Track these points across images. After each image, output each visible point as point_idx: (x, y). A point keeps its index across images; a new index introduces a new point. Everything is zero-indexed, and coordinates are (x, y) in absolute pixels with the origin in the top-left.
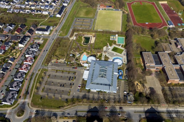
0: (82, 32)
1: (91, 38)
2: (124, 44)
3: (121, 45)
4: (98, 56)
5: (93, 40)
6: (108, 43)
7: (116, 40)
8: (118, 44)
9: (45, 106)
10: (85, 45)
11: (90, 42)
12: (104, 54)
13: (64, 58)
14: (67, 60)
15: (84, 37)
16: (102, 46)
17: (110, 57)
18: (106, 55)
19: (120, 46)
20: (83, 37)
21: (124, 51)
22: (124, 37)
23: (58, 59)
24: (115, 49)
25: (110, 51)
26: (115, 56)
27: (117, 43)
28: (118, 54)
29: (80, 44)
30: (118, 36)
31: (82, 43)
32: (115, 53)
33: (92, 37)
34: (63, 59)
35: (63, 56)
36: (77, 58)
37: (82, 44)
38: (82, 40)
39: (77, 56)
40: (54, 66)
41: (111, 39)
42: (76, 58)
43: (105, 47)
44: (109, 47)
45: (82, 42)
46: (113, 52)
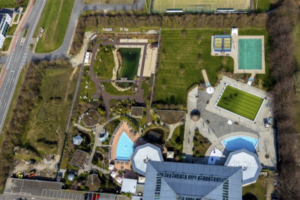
0: (110, 30)
1: (142, 53)
2: (263, 71)
3: (252, 77)
4: (170, 136)
5: (148, 66)
6: (204, 72)
7: (234, 54)
8: (241, 71)
10: (122, 85)
11: (139, 74)
12: (191, 124)
13: (55, 152)
14: (64, 164)
15: (120, 50)
16: (185, 87)
17: (212, 138)
18: (197, 130)
19: (249, 83)
20: (115, 52)
21: (265, 102)
22: (262, 37)
23: (33, 161)
24: (230, 100)
25: (212, 107)
26: (229, 130)
27: (237, 70)
28: (243, 120)
29: (107, 85)
30: (240, 33)
31: (114, 78)
32: (231, 117)
33: (145, 44)
34: (53, 158)
35: (51, 143)
36: (98, 148)
37: (114, 84)
38: (114, 65)
39: (98, 142)
40: (24, 191)
41: (213, 53)
42: (94, 150)
43: (194, 91)
44: (210, 90)
45: (114, 73)
46: (224, 113)
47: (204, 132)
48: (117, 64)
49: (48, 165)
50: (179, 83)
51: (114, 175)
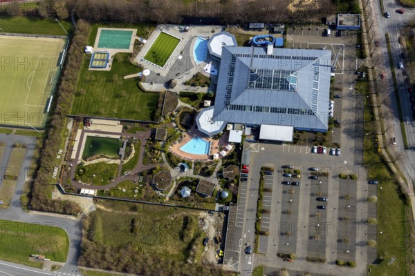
0: (56, 170)
2: (135, 31)
3: (139, 39)
4: (189, 106)
5: (110, 128)
6: (126, 77)
7: (112, 52)
8: (132, 47)
9: (404, 243)
10: (128, 154)
11: (118, 137)
12: (179, 88)
13: (196, 217)
14: (209, 207)
15: (85, 158)
16: (140, 94)
17: (193, 72)
18: (185, 84)
19: (144, 41)
20: (86, 163)
21: (164, 31)
22: (100, 29)
23: (205, 241)
24: (157, 57)
25: (164, 71)
26: (187, 58)
27: (131, 50)
28: (180, 47)
29: (125, 168)
30: (92, 45)
31: (118, 162)
32: (176, 55)
33: (83, 132)
34: (203, 219)
35: (187, 221)
36: (195, 173)
37: (126, 162)
38: (103, 163)
39: (189, 173)
40: (237, 248)
41: (108, 69)
42: (197, 177)
43: (146, 86)
44: (146, 73)
45: (112, 162)
46: (170, 62)
47: (187, 78)
48: (101, 160)
49: (210, 224)
50: (135, 99)
51: (224, 153)
